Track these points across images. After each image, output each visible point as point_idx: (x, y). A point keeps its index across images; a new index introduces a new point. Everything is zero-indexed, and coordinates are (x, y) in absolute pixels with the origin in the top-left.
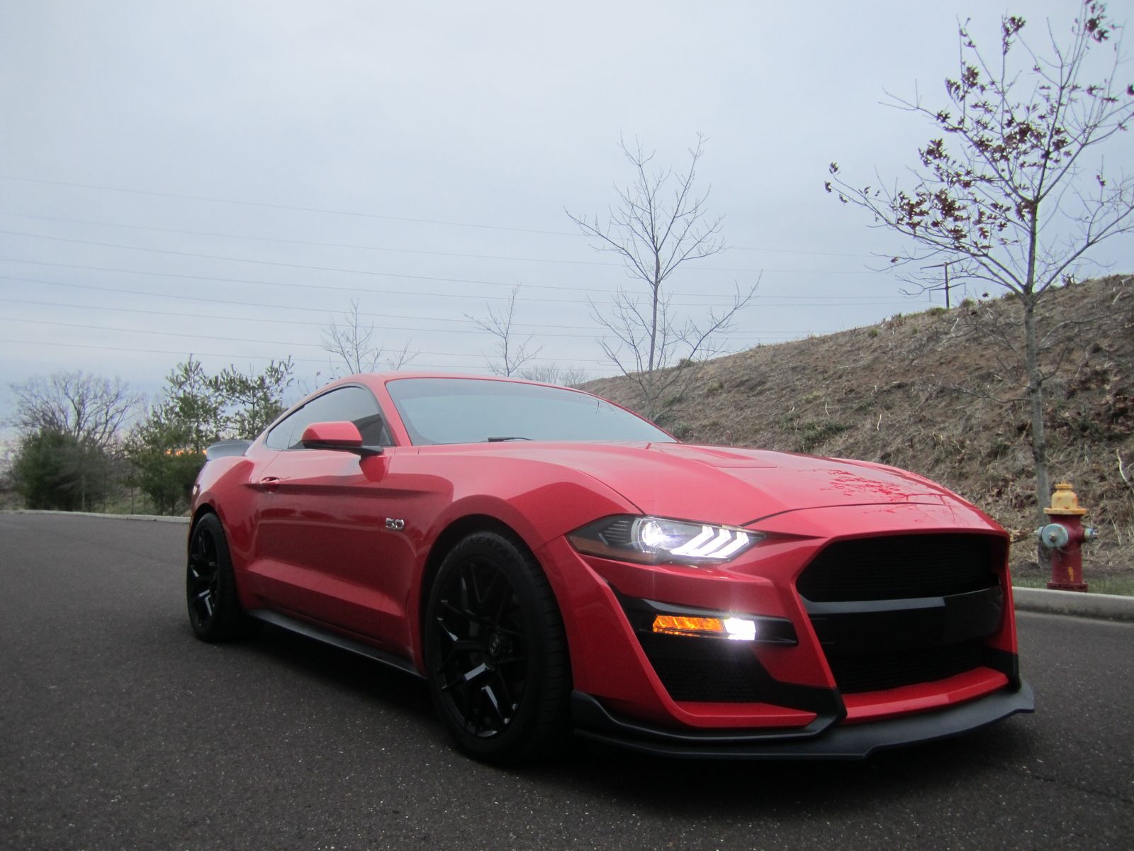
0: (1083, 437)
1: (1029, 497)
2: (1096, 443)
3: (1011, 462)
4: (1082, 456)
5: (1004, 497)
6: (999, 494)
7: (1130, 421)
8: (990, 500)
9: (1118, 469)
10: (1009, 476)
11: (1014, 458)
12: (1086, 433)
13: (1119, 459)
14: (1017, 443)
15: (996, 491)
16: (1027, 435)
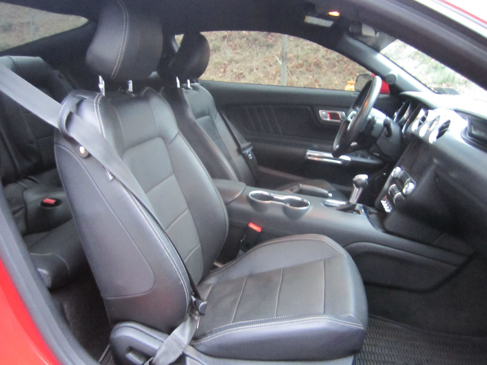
0: (255, 44)
1: (241, 74)
2: (262, 47)
3: (224, 55)
4: (257, 53)
5: (227, 73)
6: (225, 71)
7: (274, 38)
8: (221, 75)
9: (277, 61)
10: (226, 62)
11: (225, 53)
12: (257, 42)
13: (275, 56)
14: (224, 45)
15: (223, 70)
16: (228, 41)
